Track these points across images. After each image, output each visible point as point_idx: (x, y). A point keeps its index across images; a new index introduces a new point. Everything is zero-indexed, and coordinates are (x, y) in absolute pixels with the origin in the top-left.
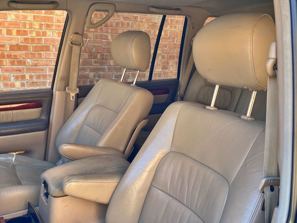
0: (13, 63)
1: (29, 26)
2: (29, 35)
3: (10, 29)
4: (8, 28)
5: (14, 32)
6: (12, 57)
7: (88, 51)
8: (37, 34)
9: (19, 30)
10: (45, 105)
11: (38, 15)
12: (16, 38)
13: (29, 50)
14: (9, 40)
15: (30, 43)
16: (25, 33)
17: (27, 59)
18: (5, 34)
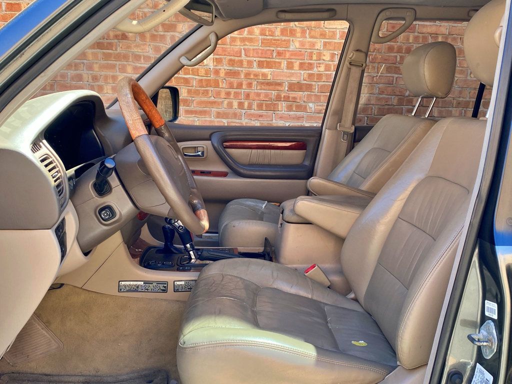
0: (290, 108)
1: (317, 56)
2: (315, 69)
3: (291, 62)
4: (289, 60)
5: (296, 65)
6: (291, 99)
7: (398, 93)
8: (325, 69)
9: (303, 63)
10: (310, 147)
11: (331, 40)
12: (298, 73)
13: (313, 91)
14: (289, 77)
15: (315, 80)
16: (310, 66)
17: (309, 102)
18: (285, 68)
